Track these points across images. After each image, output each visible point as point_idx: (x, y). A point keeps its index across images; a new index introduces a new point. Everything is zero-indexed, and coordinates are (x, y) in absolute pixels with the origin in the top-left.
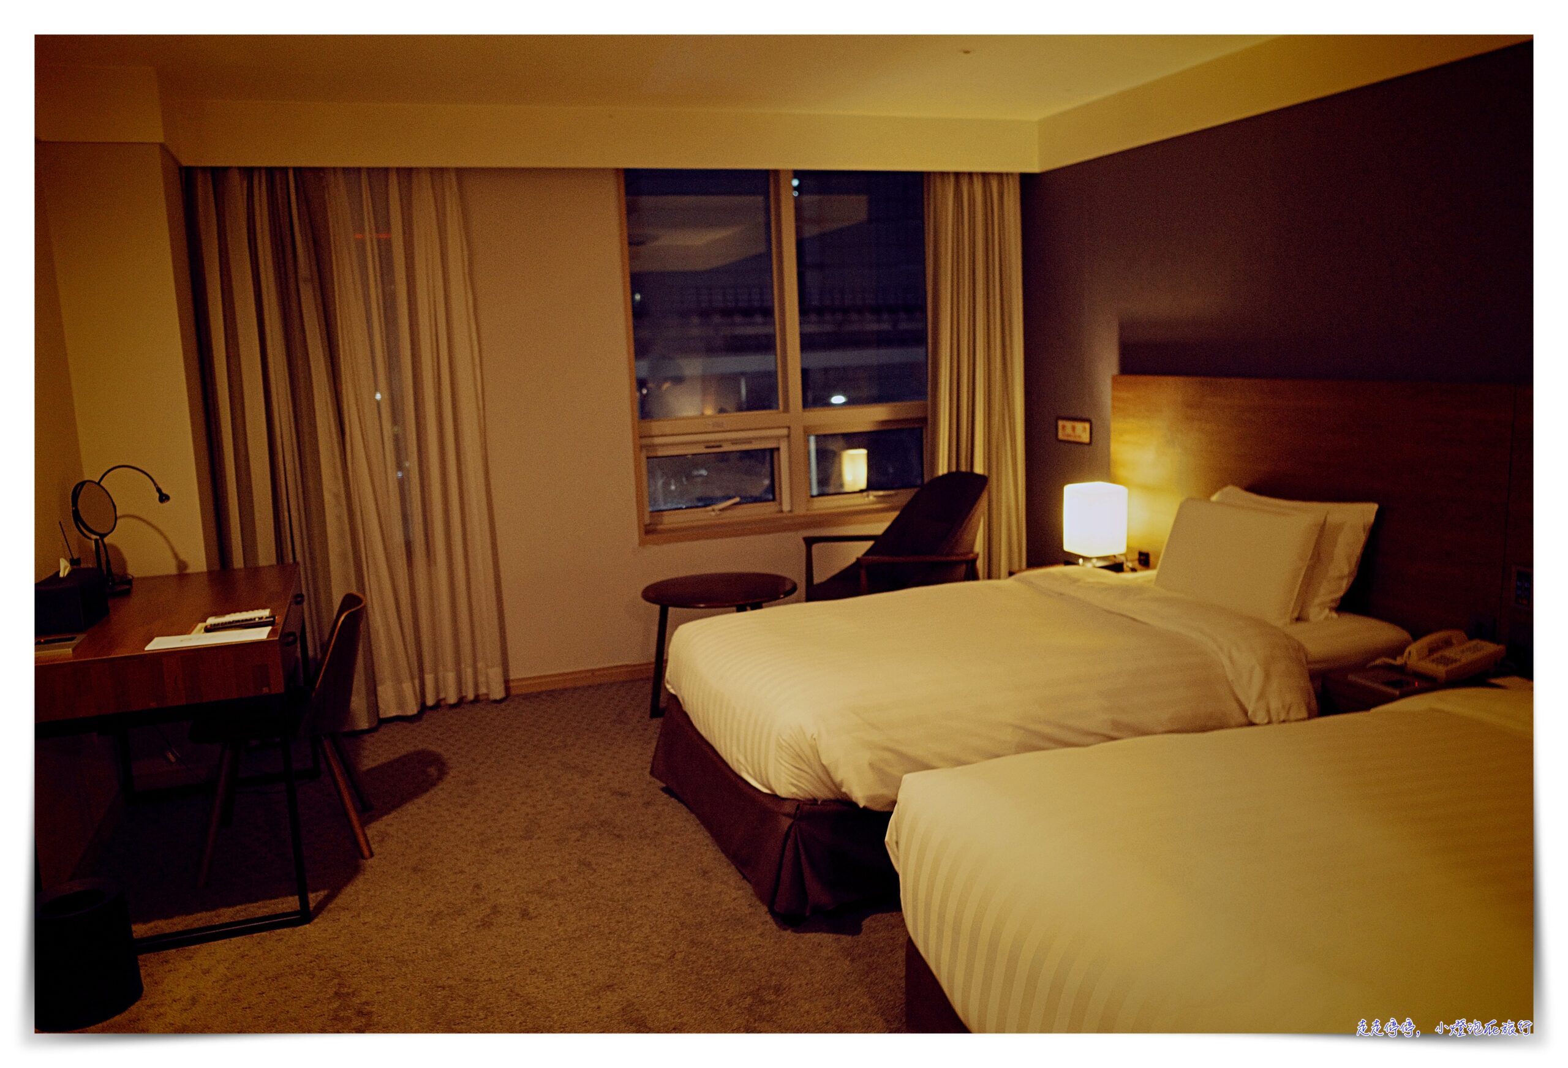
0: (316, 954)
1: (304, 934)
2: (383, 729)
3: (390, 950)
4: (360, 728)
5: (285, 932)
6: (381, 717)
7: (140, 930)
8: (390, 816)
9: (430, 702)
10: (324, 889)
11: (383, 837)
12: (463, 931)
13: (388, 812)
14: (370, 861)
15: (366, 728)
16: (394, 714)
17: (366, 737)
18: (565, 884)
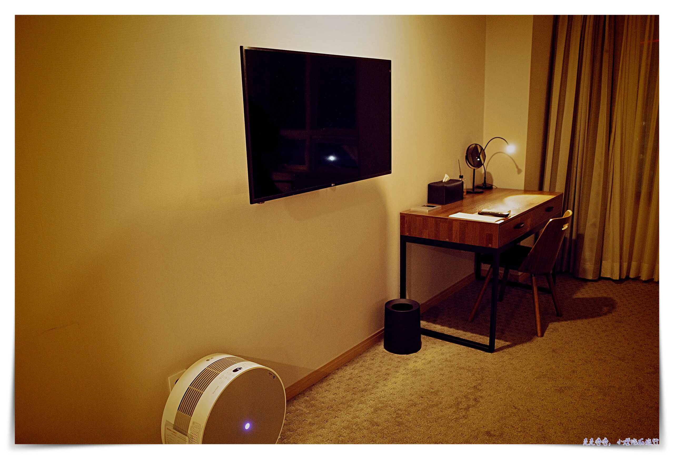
0: (482, 366)
1: (486, 357)
2: (600, 282)
3: (510, 380)
4: (588, 278)
5: (481, 352)
6: (602, 276)
7: (423, 324)
8: (566, 322)
9: (632, 275)
10: (510, 341)
11: (556, 330)
12: (548, 388)
13: (566, 320)
14: (539, 339)
15: (591, 279)
16: (609, 276)
17: (589, 283)
18: (619, 391)
